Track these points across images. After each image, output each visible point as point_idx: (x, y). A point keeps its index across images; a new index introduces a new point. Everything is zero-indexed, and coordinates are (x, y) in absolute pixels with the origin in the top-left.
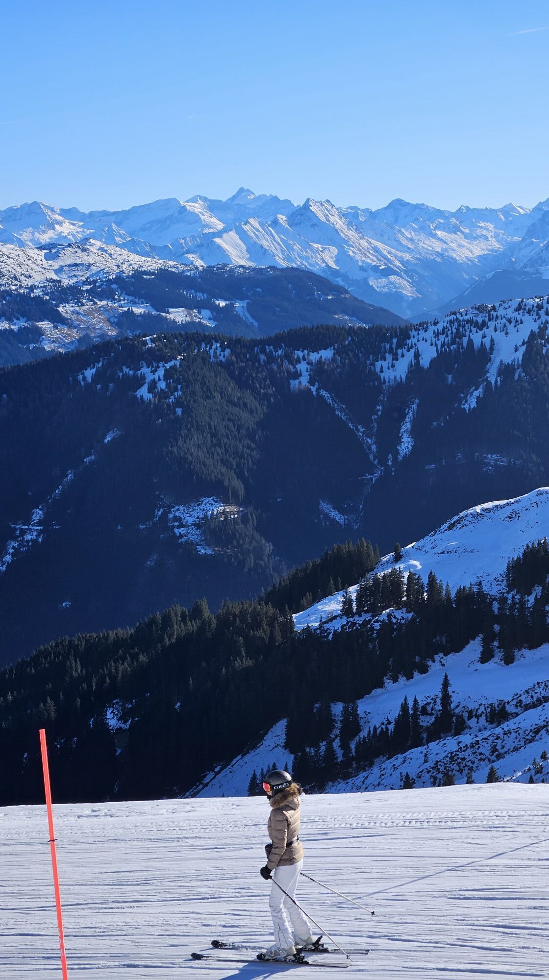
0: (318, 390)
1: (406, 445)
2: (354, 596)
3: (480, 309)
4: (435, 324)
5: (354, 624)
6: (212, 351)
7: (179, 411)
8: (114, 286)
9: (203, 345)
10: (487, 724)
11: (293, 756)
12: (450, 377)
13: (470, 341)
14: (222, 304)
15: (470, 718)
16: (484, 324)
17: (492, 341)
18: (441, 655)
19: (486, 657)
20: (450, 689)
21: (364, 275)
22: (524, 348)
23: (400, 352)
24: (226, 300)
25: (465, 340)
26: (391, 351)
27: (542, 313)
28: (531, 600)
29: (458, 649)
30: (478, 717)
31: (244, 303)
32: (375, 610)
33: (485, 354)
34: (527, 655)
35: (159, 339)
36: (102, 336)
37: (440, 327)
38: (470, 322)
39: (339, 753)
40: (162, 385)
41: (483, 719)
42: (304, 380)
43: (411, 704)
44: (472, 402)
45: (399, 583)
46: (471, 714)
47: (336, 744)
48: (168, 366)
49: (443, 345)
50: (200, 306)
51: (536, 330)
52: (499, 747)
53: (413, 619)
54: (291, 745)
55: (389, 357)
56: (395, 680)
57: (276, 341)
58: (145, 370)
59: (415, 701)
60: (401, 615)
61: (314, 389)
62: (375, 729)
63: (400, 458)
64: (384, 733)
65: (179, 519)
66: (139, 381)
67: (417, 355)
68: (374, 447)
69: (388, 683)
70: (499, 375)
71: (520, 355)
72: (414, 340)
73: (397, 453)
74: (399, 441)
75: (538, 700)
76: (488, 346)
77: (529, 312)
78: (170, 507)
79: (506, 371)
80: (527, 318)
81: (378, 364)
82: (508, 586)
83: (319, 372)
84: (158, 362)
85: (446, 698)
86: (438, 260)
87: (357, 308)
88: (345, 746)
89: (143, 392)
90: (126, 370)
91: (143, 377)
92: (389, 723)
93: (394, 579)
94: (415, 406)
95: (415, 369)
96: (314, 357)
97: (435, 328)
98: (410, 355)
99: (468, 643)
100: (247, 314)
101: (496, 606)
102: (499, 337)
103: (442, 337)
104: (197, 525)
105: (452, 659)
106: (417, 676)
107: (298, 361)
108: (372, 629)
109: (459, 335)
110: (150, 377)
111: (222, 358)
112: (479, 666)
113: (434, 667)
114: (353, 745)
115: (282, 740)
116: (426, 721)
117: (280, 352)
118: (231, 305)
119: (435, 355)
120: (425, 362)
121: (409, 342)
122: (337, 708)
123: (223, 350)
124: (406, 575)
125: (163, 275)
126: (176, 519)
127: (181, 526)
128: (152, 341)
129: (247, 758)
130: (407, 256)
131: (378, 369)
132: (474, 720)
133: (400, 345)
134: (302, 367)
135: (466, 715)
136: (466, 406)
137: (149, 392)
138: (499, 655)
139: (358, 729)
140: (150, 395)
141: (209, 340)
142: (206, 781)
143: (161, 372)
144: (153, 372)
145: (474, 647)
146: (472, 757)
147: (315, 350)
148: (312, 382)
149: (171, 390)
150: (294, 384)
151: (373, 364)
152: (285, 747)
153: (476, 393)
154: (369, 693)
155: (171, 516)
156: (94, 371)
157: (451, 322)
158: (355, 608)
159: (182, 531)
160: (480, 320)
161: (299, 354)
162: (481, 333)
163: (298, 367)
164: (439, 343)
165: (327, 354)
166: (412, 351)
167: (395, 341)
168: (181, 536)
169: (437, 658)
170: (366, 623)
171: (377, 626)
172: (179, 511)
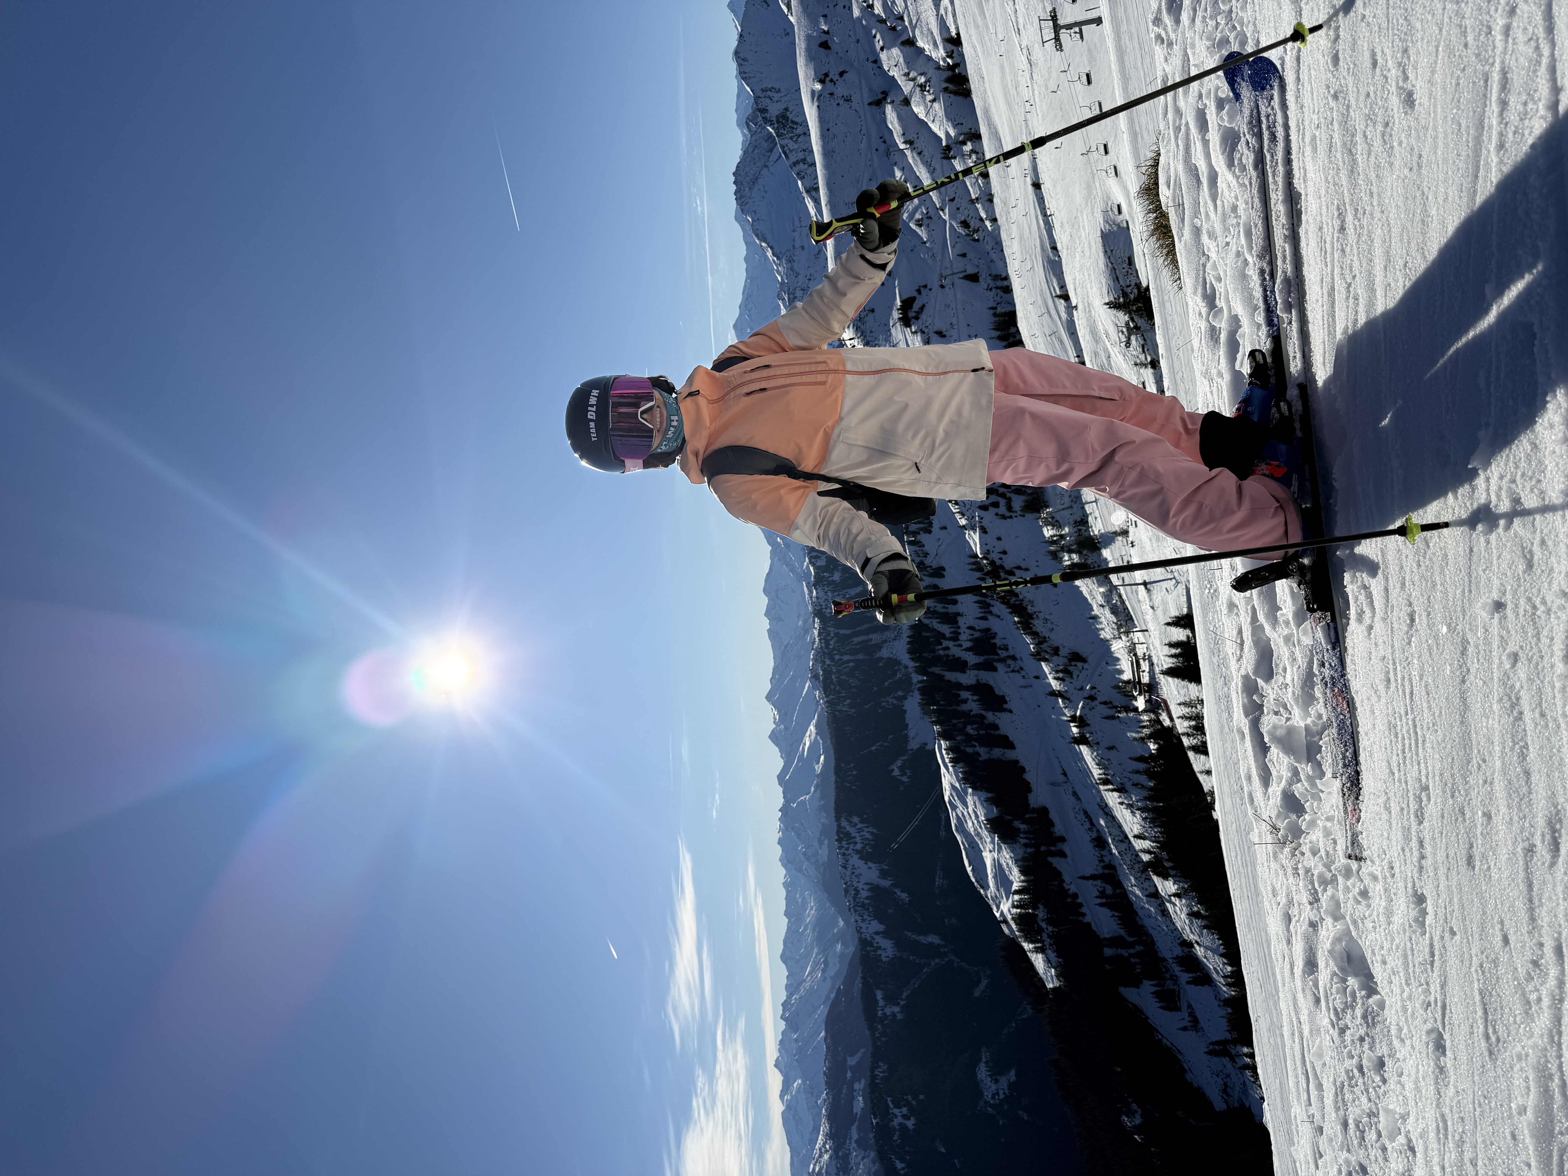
0: (903, 1000)
1: (934, 939)
2: (1031, 946)
3: (846, 891)
4: (857, 921)
5: (1050, 945)
6: (881, 1075)
7: (921, 1097)
8: (840, 1154)
9: (877, 1081)
10: (1106, 850)
11: (1144, 981)
12: (890, 911)
13: (867, 898)
14: (849, 1074)
15: (1103, 861)
16: (856, 889)
17: (866, 884)
18: (1065, 884)
19: (1063, 855)
20: (1086, 875)
21: (828, 978)
22: (869, 863)
23: (875, 945)
24: (847, 1072)
25: (866, 901)
26: (875, 951)
27: (847, 853)
28: (1023, 827)
29: (1059, 874)
30: (1102, 856)
31: (849, 1059)
32: (1040, 930)
33: (875, 889)
34: (1059, 829)
35: (874, 1114)
36: (874, 1162)
37: (859, 918)
38: (854, 899)
39: (1138, 948)
40: (905, 1110)
41: (1103, 853)
42: (896, 1009)
43: (1099, 901)
44: (904, 896)
45: (1020, 914)
46: (1101, 861)
47: (1132, 951)
48: (891, 1106)
49: (870, 916)
50: (852, 1090)
51: (858, 856)
52: (1120, 838)
53: (1043, 904)
54: (1137, 984)
55: (879, 952)
56: (1084, 915)
57: (872, 1029)
58: (895, 1123)
59: (1097, 897)
60: (1041, 913)
61: (902, 1003)
62: (1118, 924)
63: (942, 943)
64: (1120, 918)
65: (994, 1095)
66: (903, 1127)
67: (877, 933)
68: (937, 961)
69: (1087, 919)
70: (886, 879)
71: (873, 866)
72: (868, 935)
73: (939, 945)
74: (931, 944)
75: (1086, 817)
76: (869, 886)
77: (847, 861)
78: (986, 1102)
79: (884, 874)
80: (851, 862)
81: (884, 959)
82: (1015, 843)
83: (891, 999)
84: (889, 1114)
85: (1093, 877)
86: (817, 929)
87: (848, 981)
88: (1132, 945)
89: (910, 1124)
90: (895, 1138)
91: (900, 1124)
92: (1113, 916)
93: (1018, 919)
94: (909, 934)
95: (886, 934)
96: (881, 1003)
97: (859, 922)
98: (878, 938)
99: (1055, 868)
100: (856, 1057)
101: (1029, 850)
102: (863, 880)
103: (865, 917)
104: (997, 1081)
105: (1066, 878)
106: (1080, 900)
107: (884, 1014)
108: (1052, 932)
109: (863, 906)
110: (899, 1120)
111: (885, 1067)
112: (1069, 859)
113: (1073, 889)
114: (1131, 939)
115: (1134, 990)
116: (1109, 890)
117: (879, 1027)
118: (851, 1068)
119: (876, 921)
120: (881, 928)
121: (869, 939)
122: (1108, 952)
123: (880, 1067)
124: (1014, 911)
125: (831, 1118)
126: (993, 1098)
127: (998, 1093)
128: (875, 1119)
129: (1150, 1015)
130: (816, 950)
131: (887, 959)
132: (1104, 858)
133: (871, 945)
134: (888, 1011)
135: (1102, 864)
136: (907, 899)
137: (909, 1119)
138: (1060, 846)
139: (1120, 938)
140: (912, 1118)
141: (873, 1077)
142: (1169, 1044)
143: (896, 1111)
144: (896, 1116)
145: (1056, 862)
146: (1129, 855)
147: (877, 1001)
148: (898, 1004)
149: (908, 1104)
150: (899, 1016)
151: (884, 963)
152: (1138, 987)
153: (899, 893)
154: (1095, 932)
155: (992, 1102)
156: (897, 1162)
157: (855, 911)
158: (1039, 945)
159: (1001, 1092)
160: (853, 892)
161: (880, 1013)
162: (861, 891)
163: (888, 1013)
164: (869, 919)
165: (879, 994)
166: (875, 936)
167: (869, 948)
168: (1004, 1094)
169: (1067, 887)
170: (1049, 937)
171: (1050, 929)
172: (988, 1095)
